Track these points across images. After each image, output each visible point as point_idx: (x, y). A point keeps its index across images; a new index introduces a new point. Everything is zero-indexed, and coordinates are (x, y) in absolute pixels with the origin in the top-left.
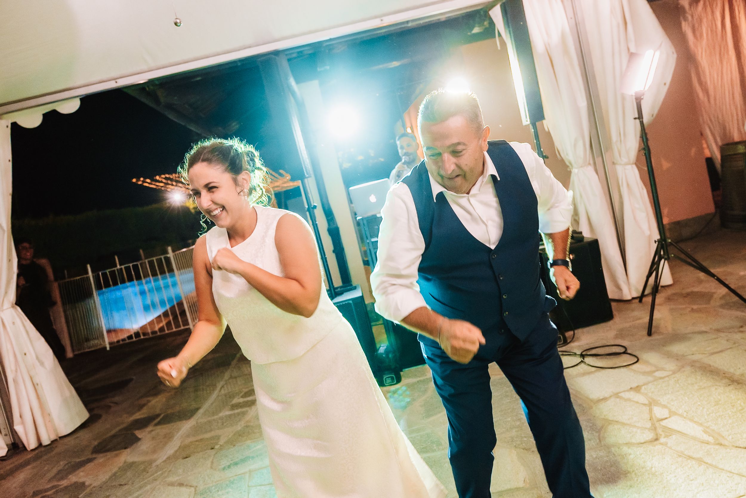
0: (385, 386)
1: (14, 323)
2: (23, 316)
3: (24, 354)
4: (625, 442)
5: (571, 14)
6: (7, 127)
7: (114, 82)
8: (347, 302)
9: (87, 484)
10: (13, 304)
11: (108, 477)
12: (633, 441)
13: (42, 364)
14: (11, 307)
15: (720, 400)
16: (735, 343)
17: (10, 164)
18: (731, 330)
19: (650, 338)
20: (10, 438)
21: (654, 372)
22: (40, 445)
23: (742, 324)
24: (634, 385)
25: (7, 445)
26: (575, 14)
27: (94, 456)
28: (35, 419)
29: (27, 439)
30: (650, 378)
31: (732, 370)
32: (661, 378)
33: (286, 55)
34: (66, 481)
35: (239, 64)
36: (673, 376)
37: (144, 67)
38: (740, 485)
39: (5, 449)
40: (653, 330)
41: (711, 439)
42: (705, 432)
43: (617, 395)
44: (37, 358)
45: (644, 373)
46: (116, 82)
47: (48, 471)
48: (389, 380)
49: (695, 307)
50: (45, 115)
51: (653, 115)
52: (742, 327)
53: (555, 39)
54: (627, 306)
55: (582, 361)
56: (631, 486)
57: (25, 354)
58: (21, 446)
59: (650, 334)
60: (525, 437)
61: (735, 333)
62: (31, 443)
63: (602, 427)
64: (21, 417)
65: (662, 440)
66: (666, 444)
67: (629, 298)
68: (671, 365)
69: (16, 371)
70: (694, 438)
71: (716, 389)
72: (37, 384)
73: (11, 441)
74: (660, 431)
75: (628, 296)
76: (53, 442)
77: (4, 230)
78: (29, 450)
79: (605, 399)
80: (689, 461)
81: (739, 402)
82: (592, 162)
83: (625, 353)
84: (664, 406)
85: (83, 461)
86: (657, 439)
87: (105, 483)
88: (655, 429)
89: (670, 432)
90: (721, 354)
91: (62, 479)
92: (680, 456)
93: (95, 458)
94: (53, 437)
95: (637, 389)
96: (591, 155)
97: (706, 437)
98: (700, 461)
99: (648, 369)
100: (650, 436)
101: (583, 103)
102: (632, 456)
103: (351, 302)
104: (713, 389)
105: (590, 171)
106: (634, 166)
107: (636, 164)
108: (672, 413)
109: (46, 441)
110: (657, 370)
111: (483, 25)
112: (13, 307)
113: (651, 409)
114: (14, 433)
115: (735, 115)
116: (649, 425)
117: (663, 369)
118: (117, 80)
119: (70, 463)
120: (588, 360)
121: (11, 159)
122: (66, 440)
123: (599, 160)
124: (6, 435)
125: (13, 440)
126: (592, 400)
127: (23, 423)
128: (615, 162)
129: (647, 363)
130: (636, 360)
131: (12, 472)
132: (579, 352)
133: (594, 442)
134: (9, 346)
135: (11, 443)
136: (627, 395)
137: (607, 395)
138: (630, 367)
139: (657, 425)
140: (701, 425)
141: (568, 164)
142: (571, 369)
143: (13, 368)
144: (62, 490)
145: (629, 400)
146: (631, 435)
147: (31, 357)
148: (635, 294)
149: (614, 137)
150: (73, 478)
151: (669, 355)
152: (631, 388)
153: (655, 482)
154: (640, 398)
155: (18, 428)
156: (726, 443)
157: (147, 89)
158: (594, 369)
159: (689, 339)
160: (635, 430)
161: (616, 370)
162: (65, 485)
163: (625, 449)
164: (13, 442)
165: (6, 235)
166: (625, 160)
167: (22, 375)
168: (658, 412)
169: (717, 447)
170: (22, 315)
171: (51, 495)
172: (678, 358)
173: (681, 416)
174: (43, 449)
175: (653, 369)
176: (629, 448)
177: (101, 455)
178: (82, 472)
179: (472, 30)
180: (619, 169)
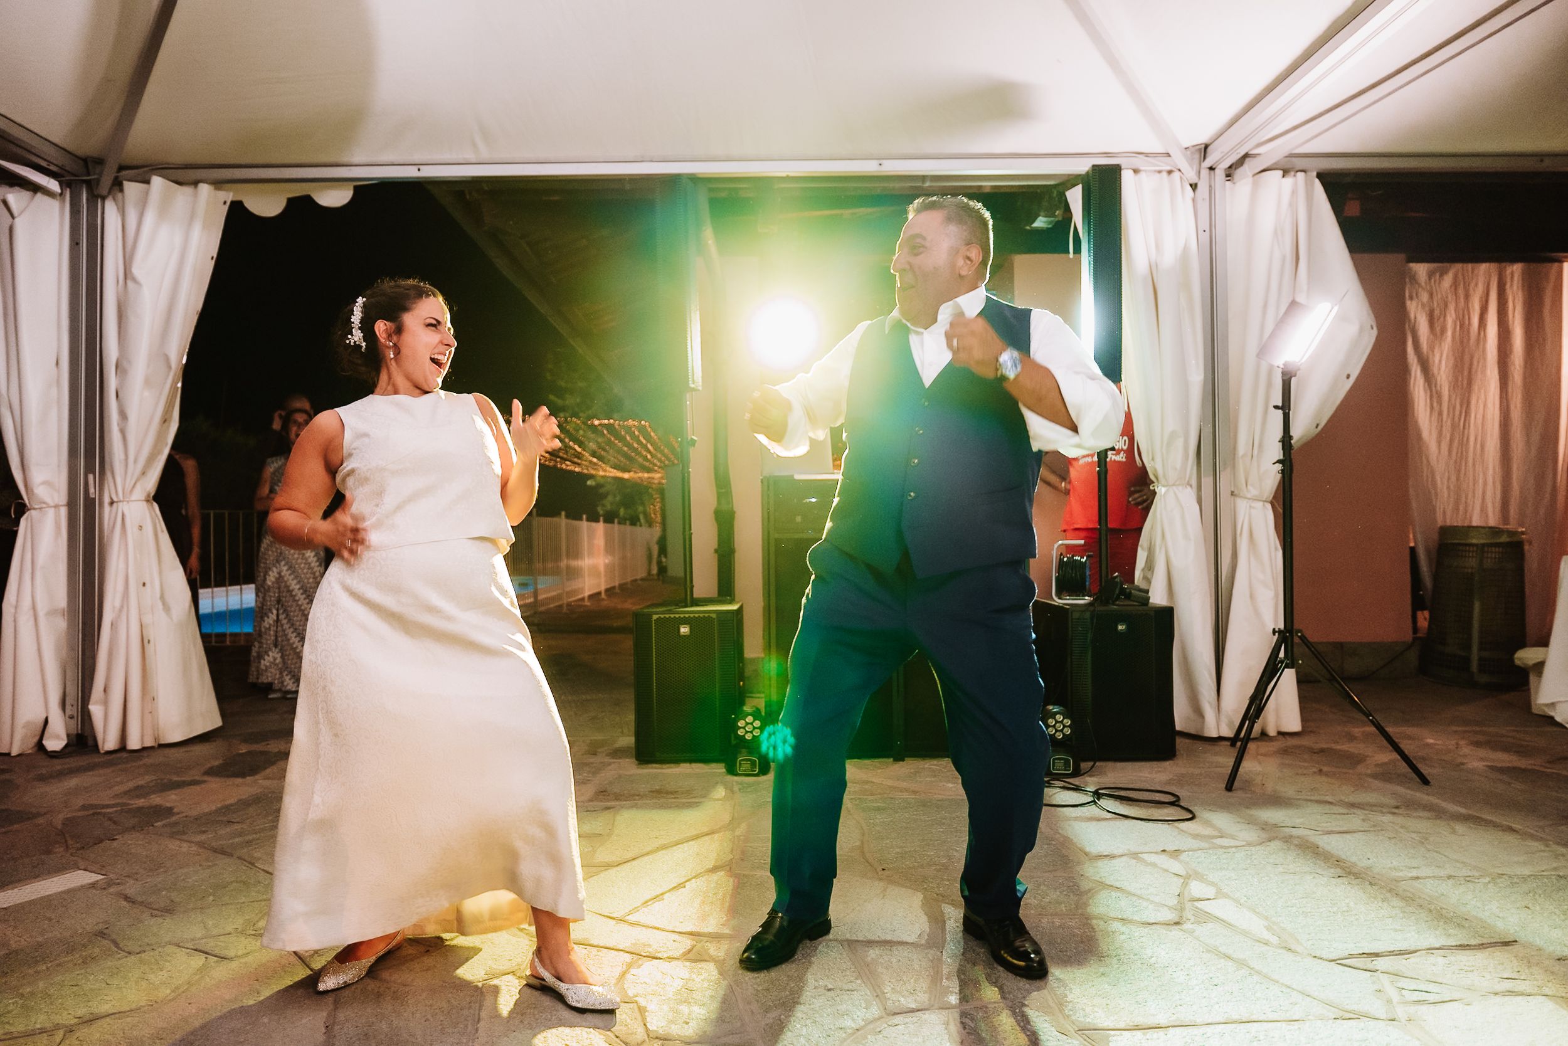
0: (737, 775)
1: (141, 527)
2: (159, 521)
3: (142, 584)
4: (1120, 917)
5: (1204, 224)
6: (225, 203)
7: (415, 168)
8: (706, 615)
9: (175, 810)
10: (148, 495)
11: (214, 808)
12: (1136, 918)
13: (167, 608)
14: (144, 499)
15: (1314, 893)
16: (1374, 826)
17: (211, 265)
18: (1375, 808)
19: (1230, 794)
20: (78, 725)
21: (1216, 837)
22: (123, 748)
23: (1399, 804)
24: (1170, 848)
25: (68, 736)
26: (1212, 225)
27: (206, 778)
28: (128, 698)
29: (105, 732)
30: (1204, 845)
31: (1354, 859)
32: (1222, 847)
33: (711, 190)
34: (143, 800)
35: (628, 187)
36: (1247, 848)
37: (471, 157)
38: (1298, 1005)
39: (63, 740)
40: (1236, 784)
41: (1274, 940)
42: (1268, 928)
43: (1135, 855)
44: (162, 597)
45: (1196, 836)
46: (419, 170)
47: (121, 783)
48: (746, 766)
49: (1325, 769)
50: (290, 201)
51: (1317, 426)
52: (1397, 807)
53: (1169, 257)
54: (1208, 746)
55: (1094, 801)
56: (1103, 974)
57: (144, 584)
58: (90, 743)
59: (1229, 787)
60: (949, 880)
61: (1382, 813)
62: (109, 741)
63: (1090, 890)
64: (105, 691)
65: (1187, 926)
66: (1192, 932)
67: (1214, 734)
68: (1248, 834)
69: (120, 610)
70: (1245, 933)
71: (1314, 878)
72: (149, 642)
73: (77, 730)
74: (1188, 914)
75: (1212, 730)
76: (144, 749)
77: (170, 367)
78: (102, 752)
79: (1111, 857)
80: (1223, 960)
81: (1347, 901)
82: (1194, 482)
83: (1172, 804)
84: (1213, 884)
85: (184, 782)
86: (1177, 923)
87: (206, 814)
88: (1182, 909)
89: (1205, 918)
90: (1345, 835)
91: (138, 797)
92: (1208, 951)
93: (205, 782)
94: (149, 743)
95: (1176, 853)
96: (1195, 468)
97: (1266, 935)
98: (1242, 963)
99: (1208, 831)
100: (1170, 916)
101: (1197, 376)
102: (1123, 937)
103: (714, 616)
104: (1309, 877)
105: (1188, 496)
106: (1269, 506)
107: (1272, 503)
108: (1220, 894)
109: (134, 743)
110: (1221, 837)
111: (1053, 215)
112: (148, 501)
113: (1187, 883)
114: (86, 717)
115: (1481, 481)
116: (1174, 902)
117: (1233, 837)
118: (421, 167)
119: (162, 780)
120: (1105, 803)
121: (215, 256)
122: (167, 751)
123: (1207, 481)
124: (71, 717)
125: (82, 729)
126: (1086, 854)
127: (106, 703)
128: (1236, 492)
129: (1208, 823)
130: (1191, 816)
131: (61, 775)
132: (1093, 789)
133: (1066, 907)
134: (122, 565)
135: (75, 732)
136: (1153, 858)
137: (1116, 852)
138: (1176, 824)
139: (1188, 905)
140: (1266, 918)
141: (1152, 477)
142: (1071, 809)
143: (118, 603)
144: (130, 811)
145: (1154, 865)
146: (1135, 909)
147: (151, 594)
148: (1227, 732)
149: (1242, 448)
150: (156, 800)
151: (1251, 822)
152: (1164, 851)
153: (1148, 976)
154: (1175, 866)
155: (95, 709)
156: (1299, 949)
157: (468, 197)
158: (1110, 815)
159: (1298, 807)
160: (1145, 904)
161: (1150, 824)
162: (141, 805)
163: (1116, 926)
164: (80, 732)
165: (172, 374)
166: (1253, 492)
167: (128, 620)
168: (1197, 888)
169: (1283, 951)
170: (159, 519)
171: (111, 813)
172: (1265, 827)
173: (1236, 901)
174: (125, 755)
175: (1215, 833)
176: (1124, 925)
177: (218, 779)
178: (175, 794)
179: (1033, 222)
180: (1242, 506)
